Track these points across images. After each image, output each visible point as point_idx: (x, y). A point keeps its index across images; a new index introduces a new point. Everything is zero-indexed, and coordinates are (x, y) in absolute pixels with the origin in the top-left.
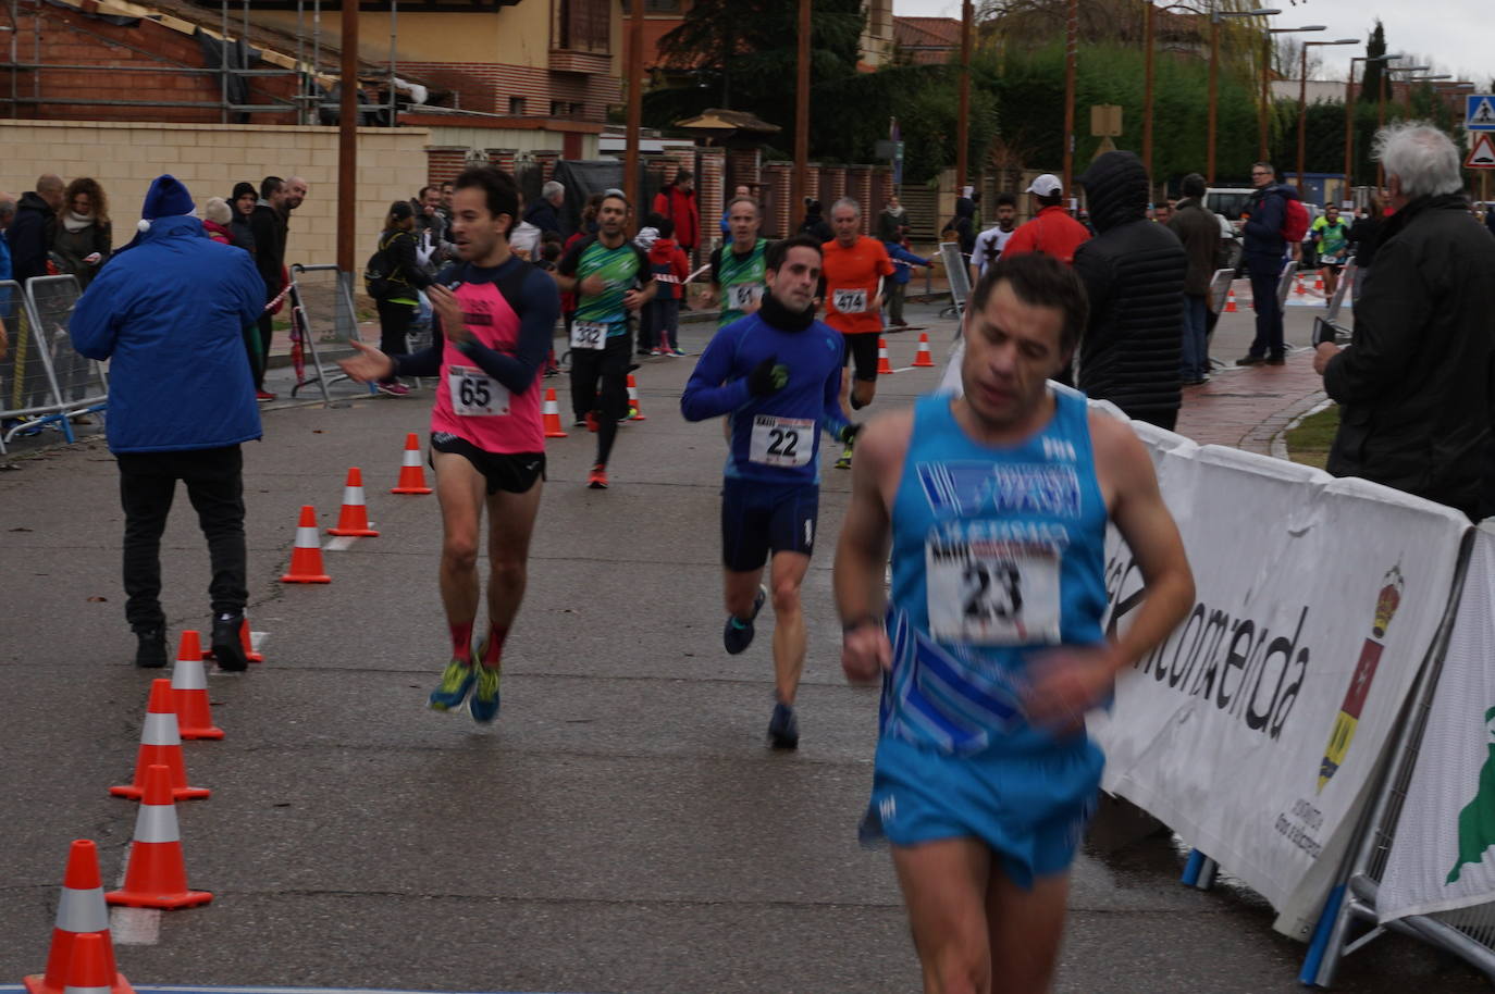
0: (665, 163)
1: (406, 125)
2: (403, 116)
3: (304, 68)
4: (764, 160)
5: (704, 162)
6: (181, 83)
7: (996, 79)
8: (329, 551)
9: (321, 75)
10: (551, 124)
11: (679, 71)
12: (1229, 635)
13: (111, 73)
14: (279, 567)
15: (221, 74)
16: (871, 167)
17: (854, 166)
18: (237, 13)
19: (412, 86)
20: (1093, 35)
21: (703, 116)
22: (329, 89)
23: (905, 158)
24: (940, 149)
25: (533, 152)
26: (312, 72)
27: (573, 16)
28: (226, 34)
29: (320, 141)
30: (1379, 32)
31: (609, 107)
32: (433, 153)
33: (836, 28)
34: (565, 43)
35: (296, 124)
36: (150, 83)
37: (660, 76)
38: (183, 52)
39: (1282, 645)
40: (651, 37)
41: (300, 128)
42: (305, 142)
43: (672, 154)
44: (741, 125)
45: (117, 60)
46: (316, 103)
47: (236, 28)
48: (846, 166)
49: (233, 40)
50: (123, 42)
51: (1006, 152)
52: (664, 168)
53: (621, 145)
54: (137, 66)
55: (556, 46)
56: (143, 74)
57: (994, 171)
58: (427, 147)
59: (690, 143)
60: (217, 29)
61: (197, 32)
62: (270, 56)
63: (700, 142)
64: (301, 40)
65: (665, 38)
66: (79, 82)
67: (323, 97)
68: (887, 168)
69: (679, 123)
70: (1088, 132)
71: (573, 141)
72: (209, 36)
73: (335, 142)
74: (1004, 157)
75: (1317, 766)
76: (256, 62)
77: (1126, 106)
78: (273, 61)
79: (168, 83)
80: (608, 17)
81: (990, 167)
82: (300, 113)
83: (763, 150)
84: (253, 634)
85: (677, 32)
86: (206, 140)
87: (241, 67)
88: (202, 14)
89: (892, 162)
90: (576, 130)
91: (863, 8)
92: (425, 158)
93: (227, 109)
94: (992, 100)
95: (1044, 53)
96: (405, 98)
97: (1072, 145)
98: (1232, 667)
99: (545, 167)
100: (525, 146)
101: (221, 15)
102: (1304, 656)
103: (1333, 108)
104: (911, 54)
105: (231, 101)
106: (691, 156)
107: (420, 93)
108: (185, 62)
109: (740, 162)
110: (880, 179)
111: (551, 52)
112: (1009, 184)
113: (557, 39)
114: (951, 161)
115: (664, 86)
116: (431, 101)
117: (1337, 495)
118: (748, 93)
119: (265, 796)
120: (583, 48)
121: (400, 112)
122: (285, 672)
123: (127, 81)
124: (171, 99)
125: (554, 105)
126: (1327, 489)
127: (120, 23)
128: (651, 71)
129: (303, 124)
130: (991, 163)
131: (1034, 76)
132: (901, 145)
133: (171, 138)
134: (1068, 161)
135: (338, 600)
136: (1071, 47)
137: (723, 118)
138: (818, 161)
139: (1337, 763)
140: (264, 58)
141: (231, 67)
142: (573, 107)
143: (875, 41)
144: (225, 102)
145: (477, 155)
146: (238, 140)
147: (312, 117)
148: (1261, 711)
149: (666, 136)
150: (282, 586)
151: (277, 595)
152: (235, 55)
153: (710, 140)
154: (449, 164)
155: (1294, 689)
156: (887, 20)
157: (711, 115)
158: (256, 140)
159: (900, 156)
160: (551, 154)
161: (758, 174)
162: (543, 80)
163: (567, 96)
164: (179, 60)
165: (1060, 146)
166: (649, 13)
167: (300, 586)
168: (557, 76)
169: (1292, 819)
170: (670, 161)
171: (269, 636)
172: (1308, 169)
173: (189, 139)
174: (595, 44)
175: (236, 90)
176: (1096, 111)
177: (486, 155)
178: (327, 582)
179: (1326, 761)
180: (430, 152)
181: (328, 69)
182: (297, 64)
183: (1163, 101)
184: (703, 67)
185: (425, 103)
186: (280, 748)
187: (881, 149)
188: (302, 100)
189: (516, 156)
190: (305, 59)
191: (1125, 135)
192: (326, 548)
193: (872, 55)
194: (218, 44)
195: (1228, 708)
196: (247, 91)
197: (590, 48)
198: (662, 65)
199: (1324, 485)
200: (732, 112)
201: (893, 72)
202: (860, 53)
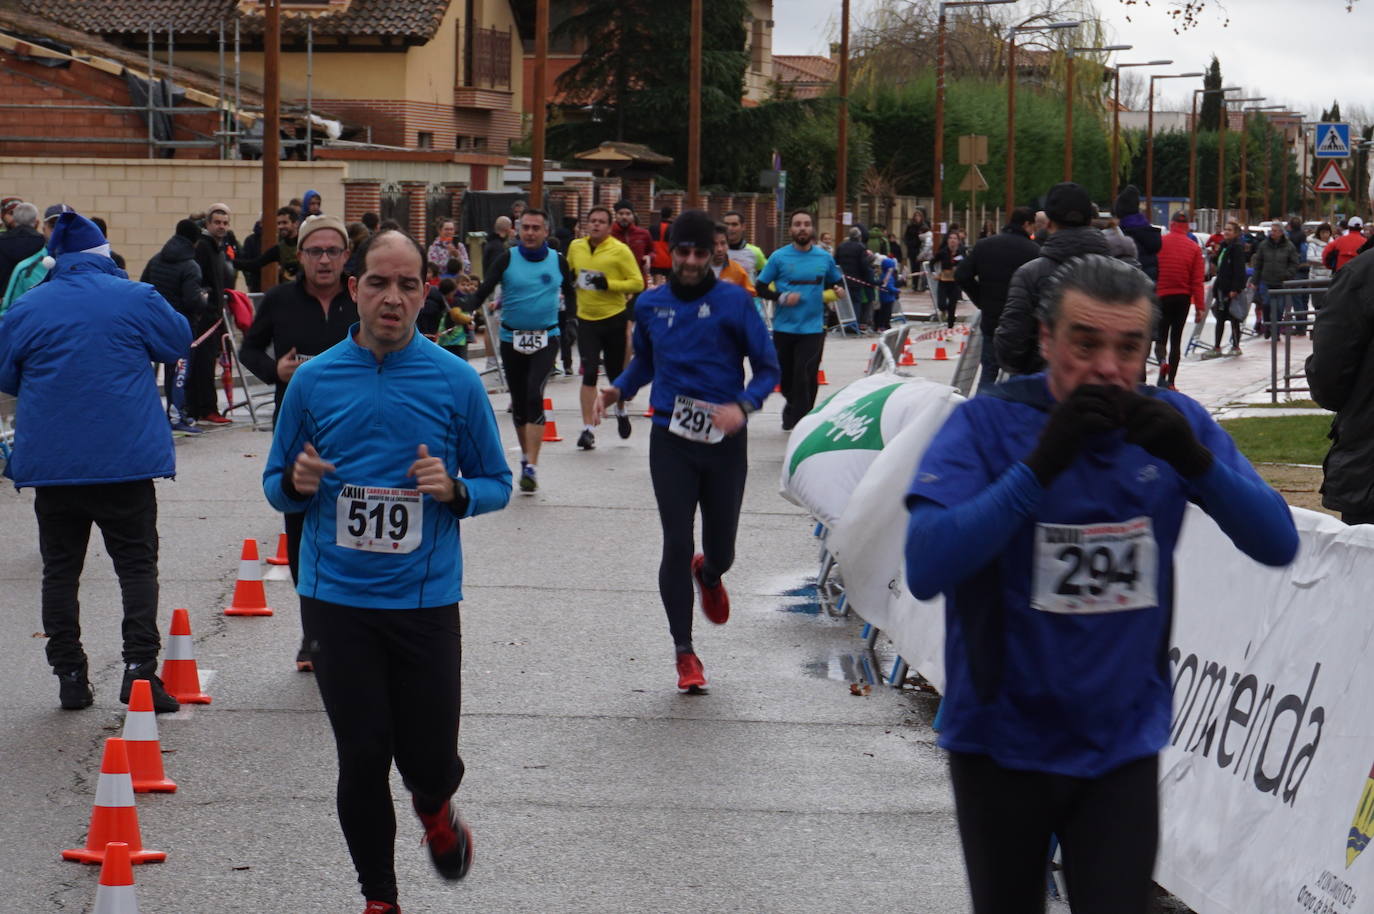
0: (565, 194)
1: (321, 158)
2: (320, 151)
3: (226, 106)
4: (657, 189)
5: (602, 192)
6: (109, 120)
7: (867, 111)
8: (268, 581)
9: (241, 112)
10: (459, 157)
11: (574, 106)
12: (1228, 690)
13: (43, 111)
14: (221, 598)
15: (147, 112)
16: (756, 195)
17: (740, 194)
18: (161, 54)
19: (328, 123)
20: (957, 71)
21: (600, 149)
22: (249, 126)
23: (787, 186)
24: (819, 178)
25: (443, 184)
26: (233, 110)
27: (476, 55)
28: (152, 74)
29: (243, 175)
30: (1215, 65)
31: (510, 141)
32: (350, 186)
33: (721, 65)
34: (469, 81)
35: (218, 158)
36: (81, 121)
37: (556, 111)
38: (111, 92)
39: (1291, 703)
40: (551, 75)
41: (222, 162)
42: (228, 175)
43: (571, 185)
44: (637, 156)
45: (49, 101)
46: (237, 139)
47: (162, 68)
48: (733, 195)
49: (158, 80)
50: (57, 82)
51: (880, 179)
52: (565, 198)
53: (526, 176)
54: (69, 105)
55: (461, 84)
56: (74, 113)
57: (869, 198)
58: (343, 180)
59: (589, 174)
60: (143, 69)
61: (124, 73)
62: (194, 94)
63: (598, 173)
64: (222, 79)
65: (565, 75)
66: (13, 120)
67: (244, 133)
68: (770, 196)
69: (578, 155)
70: (957, 161)
71: (479, 173)
72: (135, 77)
73: (258, 177)
74: (877, 184)
75: (1345, 837)
76: (180, 100)
77: (991, 136)
78: (196, 99)
79: (98, 120)
80: (510, 56)
81: (865, 194)
82: (222, 148)
83: (657, 180)
84: (199, 672)
85: (574, 70)
86: (133, 174)
87: (166, 104)
88: (129, 56)
89: (774, 190)
90: (481, 162)
91: (747, 47)
92: (342, 189)
93: (154, 144)
94: (867, 132)
95: (913, 88)
96: (320, 134)
97: (942, 173)
98: (1232, 722)
99: (454, 197)
100: (434, 178)
101: (147, 56)
102: (1319, 716)
103: (1177, 136)
104: (791, 90)
105: (157, 136)
106: (591, 187)
107: (335, 128)
108: (113, 101)
109: (635, 191)
110: (765, 206)
111: (457, 89)
112: (883, 210)
113: (461, 77)
114: (830, 188)
115: (561, 121)
116: (344, 136)
117: (1350, 546)
118: (641, 127)
119: (223, 858)
120: (486, 86)
121: (316, 147)
122: (236, 714)
123: (59, 120)
124: (101, 137)
125: (459, 139)
126: (1337, 539)
127: (51, 64)
128: (549, 107)
129: (225, 158)
130: (866, 191)
131: (904, 108)
132: (783, 174)
133: (101, 173)
134: (938, 188)
135: (281, 634)
136: (940, 82)
137: (619, 151)
138: (707, 189)
139: (1369, 835)
140: (188, 96)
141: (157, 106)
142: (477, 140)
143: (755, 78)
144: (151, 138)
145: (391, 187)
146: (164, 174)
147: (234, 152)
148: (1271, 772)
149: (565, 168)
150: (226, 619)
151: (221, 630)
152: (160, 95)
153: (607, 171)
154: (365, 196)
155: (1309, 751)
156: (766, 57)
157: (608, 147)
158: (181, 174)
159: (782, 185)
160: (460, 186)
161: (652, 202)
162: (450, 114)
163: (472, 130)
164: (106, 99)
165: (931, 174)
166: (551, 51)
167: (242, 618)
168: (463, 112)
169: (1317, 892)
170: (571, 191)
171: (218, 675)
172: (1155, 194)
173: (119, 174)
174: (497, 82)
175: (161, 127)
176: (963, 141)
177: (399, 187)
178: (269, 614)
179: (1354, 832)
180: (346, 185)
181: (249, 106)
182: (219, 102)
183: (1023, 131)
184: (600, 103)
185: (340, 138)
186: (235, 801)
187: (765, 178)
188: (224, 137)
189: (427, 187)
190: (226, 97)
191: (990, 163)
192: (266, 578)
193: (755, 91)
194: (145, 85)
195: (1232, 766)
196: (172, 127)
197: (493, 86)
198: (558, 101)
199: (1334, 535)
200: (627, 145)
201: (776, 106)
202: (745, 88)
